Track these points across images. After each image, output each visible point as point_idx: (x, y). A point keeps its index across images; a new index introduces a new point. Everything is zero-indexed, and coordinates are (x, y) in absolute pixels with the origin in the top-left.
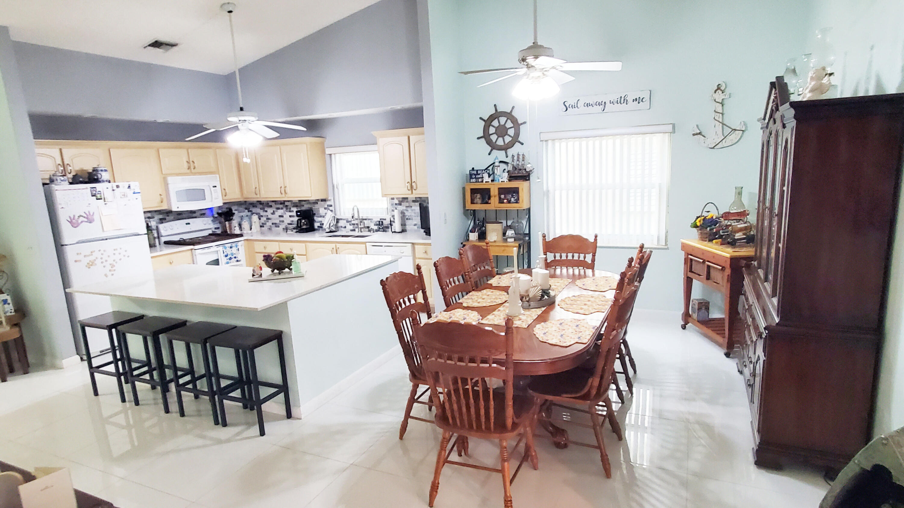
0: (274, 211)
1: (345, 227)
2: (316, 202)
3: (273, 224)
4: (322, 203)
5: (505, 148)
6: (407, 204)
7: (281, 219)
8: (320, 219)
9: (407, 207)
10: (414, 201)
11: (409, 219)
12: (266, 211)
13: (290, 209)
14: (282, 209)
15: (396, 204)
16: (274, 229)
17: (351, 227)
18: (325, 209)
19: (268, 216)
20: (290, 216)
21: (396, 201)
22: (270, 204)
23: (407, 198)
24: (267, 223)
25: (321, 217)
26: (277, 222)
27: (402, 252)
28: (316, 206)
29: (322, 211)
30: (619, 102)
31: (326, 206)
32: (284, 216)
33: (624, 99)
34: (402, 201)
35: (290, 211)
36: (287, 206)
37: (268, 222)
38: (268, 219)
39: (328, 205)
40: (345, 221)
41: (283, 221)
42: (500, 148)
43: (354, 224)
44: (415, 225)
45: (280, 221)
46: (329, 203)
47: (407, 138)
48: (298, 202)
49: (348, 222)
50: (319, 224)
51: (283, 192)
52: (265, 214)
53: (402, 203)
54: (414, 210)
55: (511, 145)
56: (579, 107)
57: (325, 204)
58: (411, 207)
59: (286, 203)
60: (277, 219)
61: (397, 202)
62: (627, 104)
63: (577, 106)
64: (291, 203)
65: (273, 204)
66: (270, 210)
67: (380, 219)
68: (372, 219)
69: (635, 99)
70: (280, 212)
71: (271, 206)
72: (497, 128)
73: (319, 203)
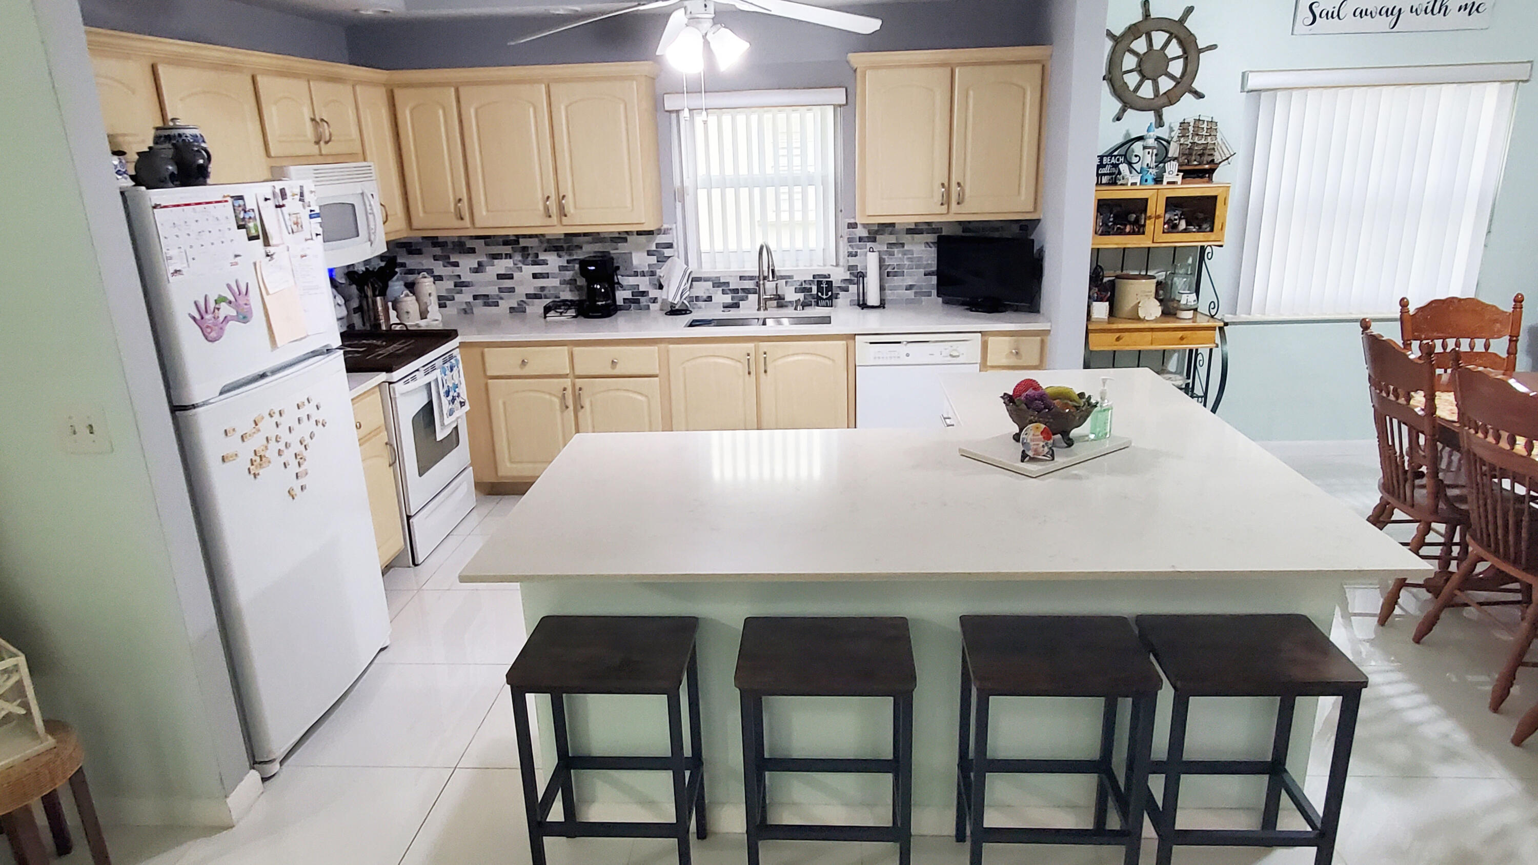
0: (480, 264)
1: (709, 299)
2: (621, 238)
3: (475, 297)
4: (643, 238)
5: (1157, 106)
6: (892, 239)
7: (507, 283)
8: (632, 281)
9: (890, 245)
10: (910, 231)
11: (896, 274)
12: (456, 265)
13: (537, 255)
14: (508, 256)
15: (861, 239)
16: (480, 310)
17: (728, 299)
18: (650, 253)
19: (459, 276)
20: (535, 276)
21: (862, 232)
22: (469, 244)
23: (893, 225)
24: (457, 296)
25: (636, 274)
26: (493, 291)
27: (955, 354)
28: (623, 248)
29: (640, 260)
30: (1429, 10)
31: (654, 248)
32: (516, 275)
33: (1441, 5)
34: (877, 232)
35: (535, 263)
36: (525, 249)
37: (461, 292)
38: (460, 285)
39: (658, 245)
40: (710, 284)
41: (512, 290)
42: (1143, 105)
43: (736, 291)
44: (909, 288)
45: (501, 290)
46: (662, 239)
47: (948, 70)
48: (563, 237)
49: (717, 284)
50: (628, 294)
51: (554, 210)
52: (449, 270)
53: (878, 237)
54: (911, 252)
55: (1171, 98)
56: (1341, 17)
57: (649, 241)
58: (903, 245)
59: (523, 243)
60: (490, 283)
61: (865, 234)
62: (1444, 15)
63: (1338, 15)
64: (541, 242)
65: (479, 245)
66: (467, 263)
67: (814, 277)
68: (790, 277)
69: (1463, 5)
70: (502, 266)
71: (472, 251)
72: (1141, 59)
73: (629, 238)
